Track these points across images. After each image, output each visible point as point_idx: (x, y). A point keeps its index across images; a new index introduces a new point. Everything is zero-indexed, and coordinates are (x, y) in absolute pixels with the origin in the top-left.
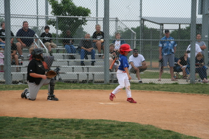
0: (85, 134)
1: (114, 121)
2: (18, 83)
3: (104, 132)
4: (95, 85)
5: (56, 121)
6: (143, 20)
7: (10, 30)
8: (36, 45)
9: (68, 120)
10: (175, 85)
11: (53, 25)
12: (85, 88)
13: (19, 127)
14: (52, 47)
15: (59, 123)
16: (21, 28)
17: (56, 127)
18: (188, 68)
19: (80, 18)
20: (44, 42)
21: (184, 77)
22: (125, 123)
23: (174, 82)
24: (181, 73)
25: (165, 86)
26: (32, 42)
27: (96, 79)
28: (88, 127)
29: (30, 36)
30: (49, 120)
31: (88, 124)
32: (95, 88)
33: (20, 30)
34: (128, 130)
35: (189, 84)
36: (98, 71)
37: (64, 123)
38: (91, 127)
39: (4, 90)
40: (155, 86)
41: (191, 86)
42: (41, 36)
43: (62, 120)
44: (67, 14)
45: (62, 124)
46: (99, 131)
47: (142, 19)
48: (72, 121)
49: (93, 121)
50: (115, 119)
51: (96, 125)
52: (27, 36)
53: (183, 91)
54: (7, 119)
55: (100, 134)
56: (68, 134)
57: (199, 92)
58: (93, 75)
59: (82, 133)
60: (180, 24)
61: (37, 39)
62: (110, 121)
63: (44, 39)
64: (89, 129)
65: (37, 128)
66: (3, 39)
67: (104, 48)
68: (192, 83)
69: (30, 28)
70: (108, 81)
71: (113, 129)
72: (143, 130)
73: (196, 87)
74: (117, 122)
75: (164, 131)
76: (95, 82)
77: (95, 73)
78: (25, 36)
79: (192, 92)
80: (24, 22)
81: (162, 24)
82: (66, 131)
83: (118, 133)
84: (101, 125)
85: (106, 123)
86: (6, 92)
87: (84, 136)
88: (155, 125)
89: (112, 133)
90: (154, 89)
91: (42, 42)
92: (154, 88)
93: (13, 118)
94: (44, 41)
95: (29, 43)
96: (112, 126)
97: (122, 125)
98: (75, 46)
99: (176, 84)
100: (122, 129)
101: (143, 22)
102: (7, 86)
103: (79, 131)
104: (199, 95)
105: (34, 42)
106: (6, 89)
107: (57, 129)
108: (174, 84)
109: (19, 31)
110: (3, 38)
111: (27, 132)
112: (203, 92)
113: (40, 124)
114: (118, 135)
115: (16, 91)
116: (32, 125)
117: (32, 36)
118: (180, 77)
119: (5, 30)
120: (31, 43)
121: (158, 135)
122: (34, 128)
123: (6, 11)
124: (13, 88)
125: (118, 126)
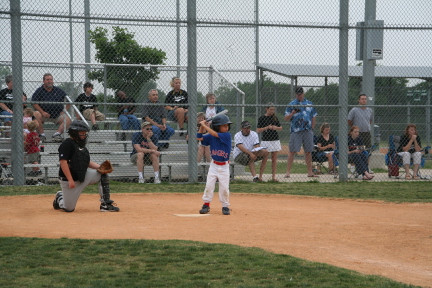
0: (147, 262)
1: (197, 242)
2: (36, 182)
3: (179, 258)
4: (172, 185)
5: (99, 242)
6: (260, 69)
7: (21, 89)
8: (68, 117)
9: (119, 241)
10: (312, 185)
11: (100, 81)
12: (153, 191)
13: (38, 252)
14: (97, 118)
15: (105, 246)
16: (40, 85)
17: (99, 252)
18: (336, 154)
19: (148, 67)
20: (81, 111)
21: (331, 171)
22: (214, 245)
23: (312, 179)
24: (326, 164)
25: (295, 187)
26: (61, 110)
27: (175, 176)
28: (153, 252)
29: (57, 100)
30: (87, 241)
31: (152, 247)
32: (171, 190)
33: (39, 89)
34: (218, 256)
35: (337, 183)
36: (179, 161)
37: (112, 245)
38: (159, 251)
39: (12, 195)
40: (278, 187)
41: (340, 186)
42: (77, 100)
43: (110, 242)
44: (124, 59)
45: (110, 248)
46: (169, 257)
47: (258, 68)
48: (127, 243)
49: (161, 242)
50: (200, 240)
51: (166, 248)
52: (52, 100)
53: (324, 195)
54: (17, 241)
55: (170, 261)
56: (117, 262)
57: (351, 196)
58: (170, 167)
59: (142, 261)
60: (326, 77)
61: (69, 105)
62: (190, 242)
63: (81, 106)
64: (154, 255)
65: (66, 254)
66: (10, 106)
67: (189, 119)
68: (343, 180)
69: (56, 85)
70: (196, 179)
71: (194, 254)
72: (242, 255)
73: (349, 186)
74: (202, 243)
75: (277, 255)
76: (173, 181)
77: (174, 164)
78: (48, 100)
79: (340, 195)
80: (46, 75)
81: (294, 77)
82: (115, 257)
83: (200, 259)
84: (175, 248)
85: (184, 245)
86: (15, 199)
87: (145, 264)
88: (265, 248)
89: (192, 259)
90: (275, 191)
91: (78, 110)
92: (274, 189)
93: (27, 239)
94: (82, 109)
95: (55, 112)
96: (193, 249)
97: (208, 248)
98: (138, 116)
99: (315, 182)
100: (208, 254)
101: (262, 73)
102: (17, 188)
103: (137, 257)
104: (349, 201)
105: (65, 110)
106: (15, 192)
107: (101, 255)
108: (311, 182)
109: (37, 91)
110: (10, 104)
111: (51, 260)
112: (358, 196)
113: (72, 247)
114: (199, 263)
115: (32, 196)
116: (59, 249)
117: (61, 101)
118: (323, 170)
119: (14, 89)
120: (59, 113)
121: (266, 262)
122: (63, 253)
123: (14, 57)
124: (28, 192)
125: (202, 249)
